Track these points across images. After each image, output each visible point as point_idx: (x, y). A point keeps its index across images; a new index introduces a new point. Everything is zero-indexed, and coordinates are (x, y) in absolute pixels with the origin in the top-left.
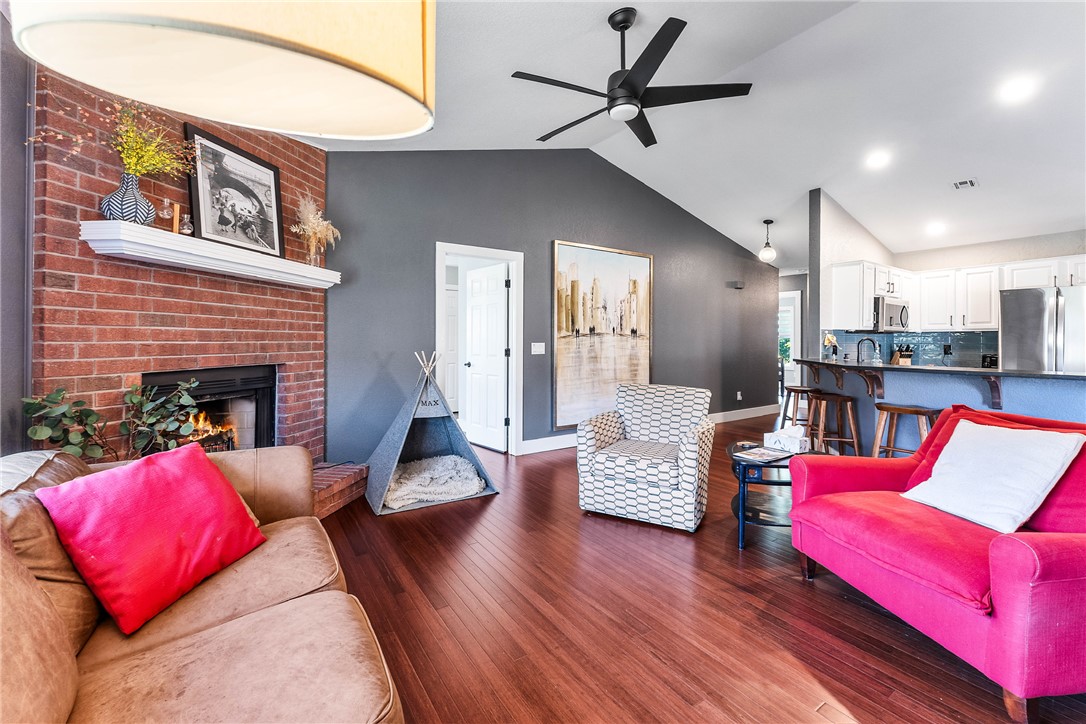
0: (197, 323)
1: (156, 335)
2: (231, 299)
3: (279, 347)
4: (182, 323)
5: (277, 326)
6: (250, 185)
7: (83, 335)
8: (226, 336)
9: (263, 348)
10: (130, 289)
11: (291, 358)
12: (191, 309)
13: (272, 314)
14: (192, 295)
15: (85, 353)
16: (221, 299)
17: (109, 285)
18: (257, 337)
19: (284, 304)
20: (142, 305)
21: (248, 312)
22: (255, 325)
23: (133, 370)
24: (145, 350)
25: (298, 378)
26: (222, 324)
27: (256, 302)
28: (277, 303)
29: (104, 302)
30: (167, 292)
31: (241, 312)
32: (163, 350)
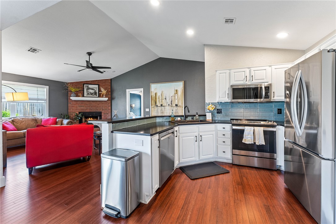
0: (86, 106)
1: (80, 108)
2: (91, 103)
3: (100, 109)
4: (84, 106)
5: (100, 106)
6: (93, 88)
7: (72, 108)
8: (90, 108)
9: (97, 109)
10: (77, 103)
11: (103, 111)
12: (85, 105)
13: (99, 105)
14: (85, 103)
15: (72, 110)
16: (89, 103)
17: (75, 103)
18: (95, 108)
19: (101, 103)
20: (78, 105)
21: (94, 105)
22: (95, 106)
23: (77, 111)
24: (79, 110)
25: (104, 114)
26: (90, 106)
27: (95, 103)
28: (99, 103)
29: (74, 105)
30: (81, 103)
31: (93, 105)
32: (81, 110)
